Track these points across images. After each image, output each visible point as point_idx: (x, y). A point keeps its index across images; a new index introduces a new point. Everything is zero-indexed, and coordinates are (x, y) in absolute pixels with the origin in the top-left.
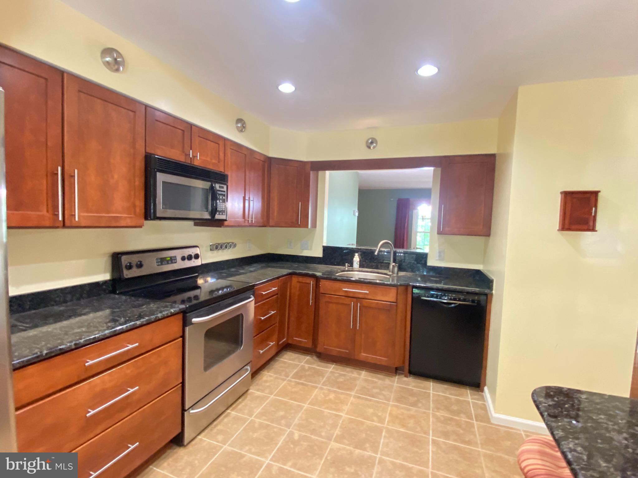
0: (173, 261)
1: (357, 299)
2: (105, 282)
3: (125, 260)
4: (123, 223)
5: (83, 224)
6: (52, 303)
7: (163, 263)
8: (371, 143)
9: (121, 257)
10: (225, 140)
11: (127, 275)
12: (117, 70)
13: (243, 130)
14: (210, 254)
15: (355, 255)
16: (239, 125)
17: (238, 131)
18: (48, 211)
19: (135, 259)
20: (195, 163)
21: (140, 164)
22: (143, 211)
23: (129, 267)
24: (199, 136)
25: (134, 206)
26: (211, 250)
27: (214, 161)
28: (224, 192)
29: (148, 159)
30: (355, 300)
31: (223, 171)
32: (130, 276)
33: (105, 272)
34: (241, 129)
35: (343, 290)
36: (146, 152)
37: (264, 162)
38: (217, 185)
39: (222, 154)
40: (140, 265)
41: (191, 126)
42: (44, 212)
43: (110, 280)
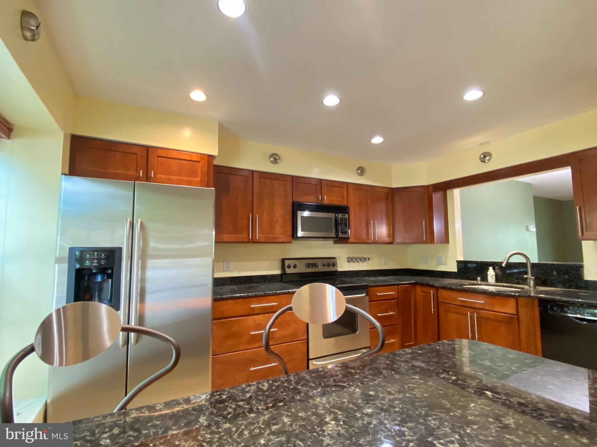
0: (317, 266)
1: (475, 310)
2: (278, 275)
3: (287, 263)
4: (280, 240)
5: (261, 240)
6: (253, 282)
7: (310, 267)
8: (485, 157)
9: (285, 261)
10: (347, 184)
11: (287, 271)
12: (277, 163)
13: (363, 174)
14: (347, 264)
15: (489, 269)
16: (359, 172)
17: (359, 175)
18: (246, 235)
19: (292, 263)
20: (324, 203)
21: (289, 208)
22: (291, 234)
23: (289, 267)
24: (327, 186)
25: (287, 231)
26: (348, 262)
27: (339, 199)
28: (346, 218)
29: (293, 204)
30: (472, 310)
31: (347, 204)
32: (289, 272)
33: (278, 269)
34: (360, 174)
35: (459, 299)
36: (293, 201)
37: (388, 193)
38: (340, 214)
39: (345, 194)
40: (295, 267)
41: (321, 180)
42: (245, 235)
43: (280, 274)
